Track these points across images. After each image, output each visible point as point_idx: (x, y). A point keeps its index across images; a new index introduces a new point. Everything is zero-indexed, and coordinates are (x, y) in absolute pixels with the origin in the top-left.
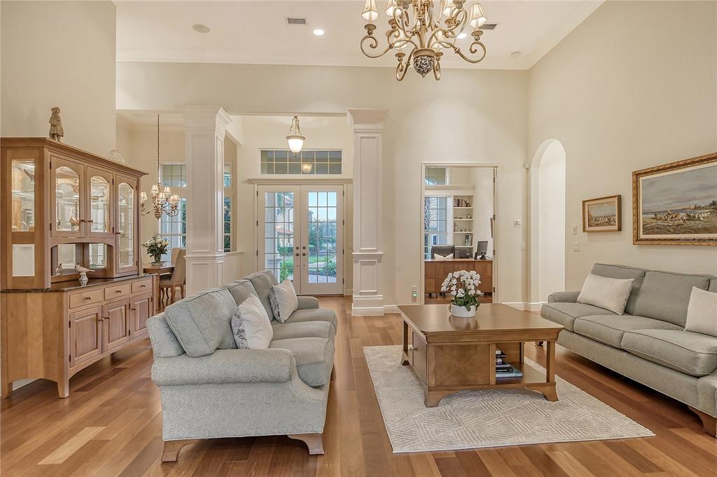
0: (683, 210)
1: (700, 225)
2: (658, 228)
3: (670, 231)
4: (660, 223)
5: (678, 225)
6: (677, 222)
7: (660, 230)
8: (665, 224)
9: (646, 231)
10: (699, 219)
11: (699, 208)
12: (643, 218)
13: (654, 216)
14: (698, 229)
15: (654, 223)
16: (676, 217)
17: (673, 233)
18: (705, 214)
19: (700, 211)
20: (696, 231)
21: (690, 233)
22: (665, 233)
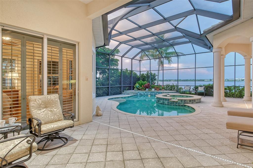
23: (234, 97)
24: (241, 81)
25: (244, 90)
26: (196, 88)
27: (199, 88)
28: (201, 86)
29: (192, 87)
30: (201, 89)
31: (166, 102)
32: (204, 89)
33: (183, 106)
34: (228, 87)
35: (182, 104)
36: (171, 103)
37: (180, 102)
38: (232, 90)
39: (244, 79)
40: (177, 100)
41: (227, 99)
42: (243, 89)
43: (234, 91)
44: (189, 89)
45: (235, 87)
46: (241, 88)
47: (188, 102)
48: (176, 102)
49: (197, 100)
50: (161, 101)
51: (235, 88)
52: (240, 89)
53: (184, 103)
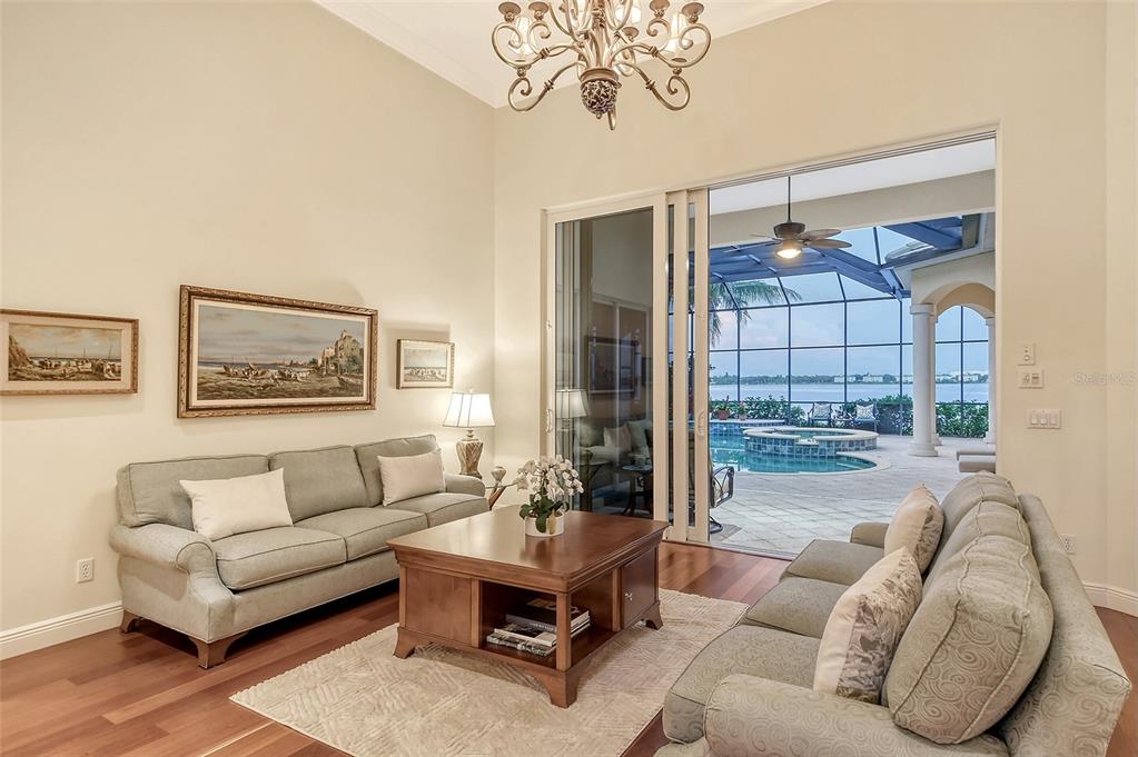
0: (274, 366)
1: (298, 386)
2: (230, 390)
3: (252, 395)
4: (235, 381)
5: (267, 386)
6: (264, 382)
7: (234, 392)
8: (244, 383)
9: (204, 392)
10: (296, 379)
11: (296, 365)
12: (199, 372)
13: (222, 369)
14: (295, 391)
15: (224, 380)
16: (263, 374)
17: (257, 397)
18: (303, 374)
19: (297, 370)
20: (292, 395)
21: (284, 397)
22: (243, 397)
23: (959, 436)
24: (976, 382)
25: (986, 414)
26: (850, 408)
27: (860, 409)
28: (863, 404)
29: (836, 407)
30: (864, 413)
31: (785, 449)
32: (874, 412)
33: (832, 457)
34: (943, 405)
35: (832, 453)
36: (800, 452)
37: (825, 446)
38: (955, 415)
39: (987, 373)
40: (815, 443)
41: (944, 440)
42: (985, 412)
43: (958, 417)
44: (826, 412)
45: (962, 404)
46: (977, 407)
47: (847, 447)
48: (815, 448)
49: (869, 440)
50: (769, 448)
51: (962, 409)
52: (974, 412)
53: (836, 450)
